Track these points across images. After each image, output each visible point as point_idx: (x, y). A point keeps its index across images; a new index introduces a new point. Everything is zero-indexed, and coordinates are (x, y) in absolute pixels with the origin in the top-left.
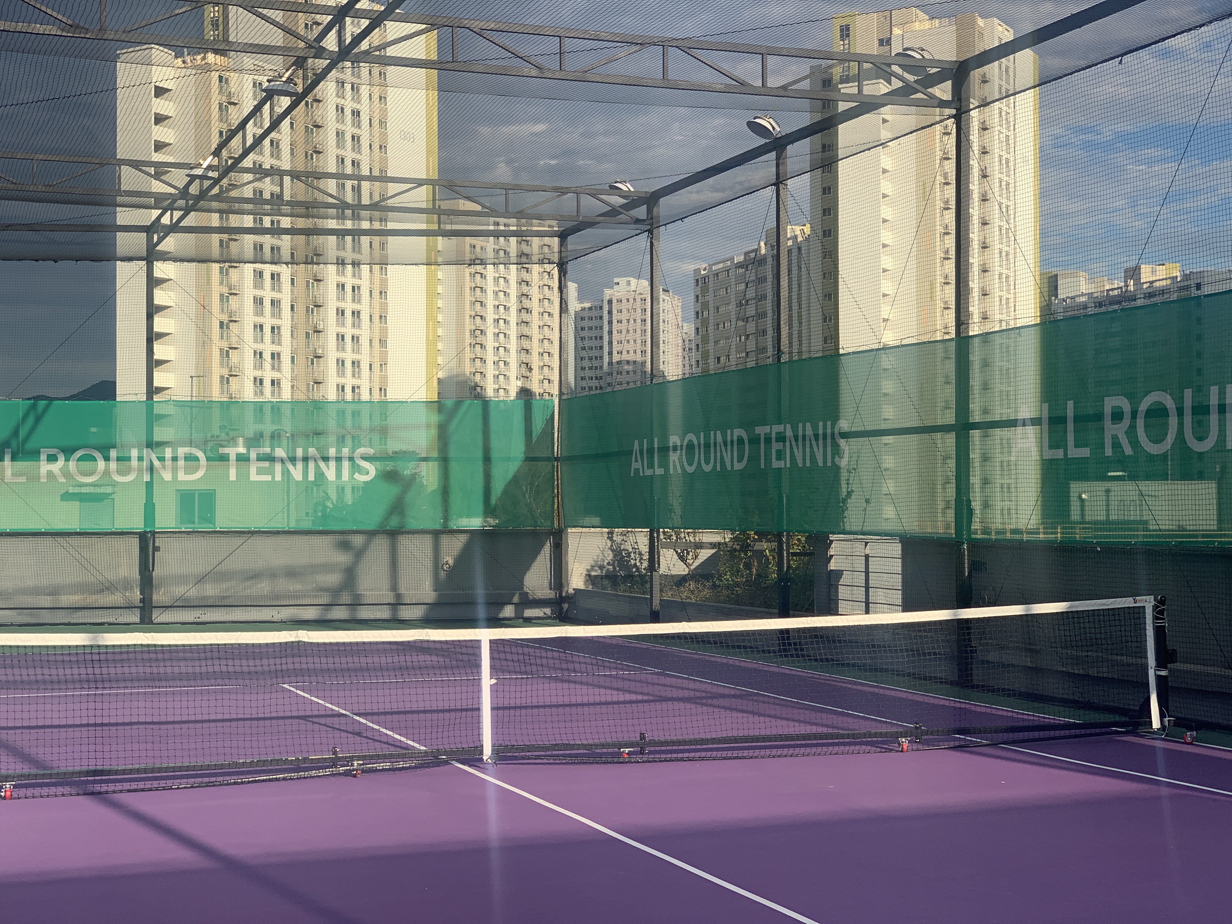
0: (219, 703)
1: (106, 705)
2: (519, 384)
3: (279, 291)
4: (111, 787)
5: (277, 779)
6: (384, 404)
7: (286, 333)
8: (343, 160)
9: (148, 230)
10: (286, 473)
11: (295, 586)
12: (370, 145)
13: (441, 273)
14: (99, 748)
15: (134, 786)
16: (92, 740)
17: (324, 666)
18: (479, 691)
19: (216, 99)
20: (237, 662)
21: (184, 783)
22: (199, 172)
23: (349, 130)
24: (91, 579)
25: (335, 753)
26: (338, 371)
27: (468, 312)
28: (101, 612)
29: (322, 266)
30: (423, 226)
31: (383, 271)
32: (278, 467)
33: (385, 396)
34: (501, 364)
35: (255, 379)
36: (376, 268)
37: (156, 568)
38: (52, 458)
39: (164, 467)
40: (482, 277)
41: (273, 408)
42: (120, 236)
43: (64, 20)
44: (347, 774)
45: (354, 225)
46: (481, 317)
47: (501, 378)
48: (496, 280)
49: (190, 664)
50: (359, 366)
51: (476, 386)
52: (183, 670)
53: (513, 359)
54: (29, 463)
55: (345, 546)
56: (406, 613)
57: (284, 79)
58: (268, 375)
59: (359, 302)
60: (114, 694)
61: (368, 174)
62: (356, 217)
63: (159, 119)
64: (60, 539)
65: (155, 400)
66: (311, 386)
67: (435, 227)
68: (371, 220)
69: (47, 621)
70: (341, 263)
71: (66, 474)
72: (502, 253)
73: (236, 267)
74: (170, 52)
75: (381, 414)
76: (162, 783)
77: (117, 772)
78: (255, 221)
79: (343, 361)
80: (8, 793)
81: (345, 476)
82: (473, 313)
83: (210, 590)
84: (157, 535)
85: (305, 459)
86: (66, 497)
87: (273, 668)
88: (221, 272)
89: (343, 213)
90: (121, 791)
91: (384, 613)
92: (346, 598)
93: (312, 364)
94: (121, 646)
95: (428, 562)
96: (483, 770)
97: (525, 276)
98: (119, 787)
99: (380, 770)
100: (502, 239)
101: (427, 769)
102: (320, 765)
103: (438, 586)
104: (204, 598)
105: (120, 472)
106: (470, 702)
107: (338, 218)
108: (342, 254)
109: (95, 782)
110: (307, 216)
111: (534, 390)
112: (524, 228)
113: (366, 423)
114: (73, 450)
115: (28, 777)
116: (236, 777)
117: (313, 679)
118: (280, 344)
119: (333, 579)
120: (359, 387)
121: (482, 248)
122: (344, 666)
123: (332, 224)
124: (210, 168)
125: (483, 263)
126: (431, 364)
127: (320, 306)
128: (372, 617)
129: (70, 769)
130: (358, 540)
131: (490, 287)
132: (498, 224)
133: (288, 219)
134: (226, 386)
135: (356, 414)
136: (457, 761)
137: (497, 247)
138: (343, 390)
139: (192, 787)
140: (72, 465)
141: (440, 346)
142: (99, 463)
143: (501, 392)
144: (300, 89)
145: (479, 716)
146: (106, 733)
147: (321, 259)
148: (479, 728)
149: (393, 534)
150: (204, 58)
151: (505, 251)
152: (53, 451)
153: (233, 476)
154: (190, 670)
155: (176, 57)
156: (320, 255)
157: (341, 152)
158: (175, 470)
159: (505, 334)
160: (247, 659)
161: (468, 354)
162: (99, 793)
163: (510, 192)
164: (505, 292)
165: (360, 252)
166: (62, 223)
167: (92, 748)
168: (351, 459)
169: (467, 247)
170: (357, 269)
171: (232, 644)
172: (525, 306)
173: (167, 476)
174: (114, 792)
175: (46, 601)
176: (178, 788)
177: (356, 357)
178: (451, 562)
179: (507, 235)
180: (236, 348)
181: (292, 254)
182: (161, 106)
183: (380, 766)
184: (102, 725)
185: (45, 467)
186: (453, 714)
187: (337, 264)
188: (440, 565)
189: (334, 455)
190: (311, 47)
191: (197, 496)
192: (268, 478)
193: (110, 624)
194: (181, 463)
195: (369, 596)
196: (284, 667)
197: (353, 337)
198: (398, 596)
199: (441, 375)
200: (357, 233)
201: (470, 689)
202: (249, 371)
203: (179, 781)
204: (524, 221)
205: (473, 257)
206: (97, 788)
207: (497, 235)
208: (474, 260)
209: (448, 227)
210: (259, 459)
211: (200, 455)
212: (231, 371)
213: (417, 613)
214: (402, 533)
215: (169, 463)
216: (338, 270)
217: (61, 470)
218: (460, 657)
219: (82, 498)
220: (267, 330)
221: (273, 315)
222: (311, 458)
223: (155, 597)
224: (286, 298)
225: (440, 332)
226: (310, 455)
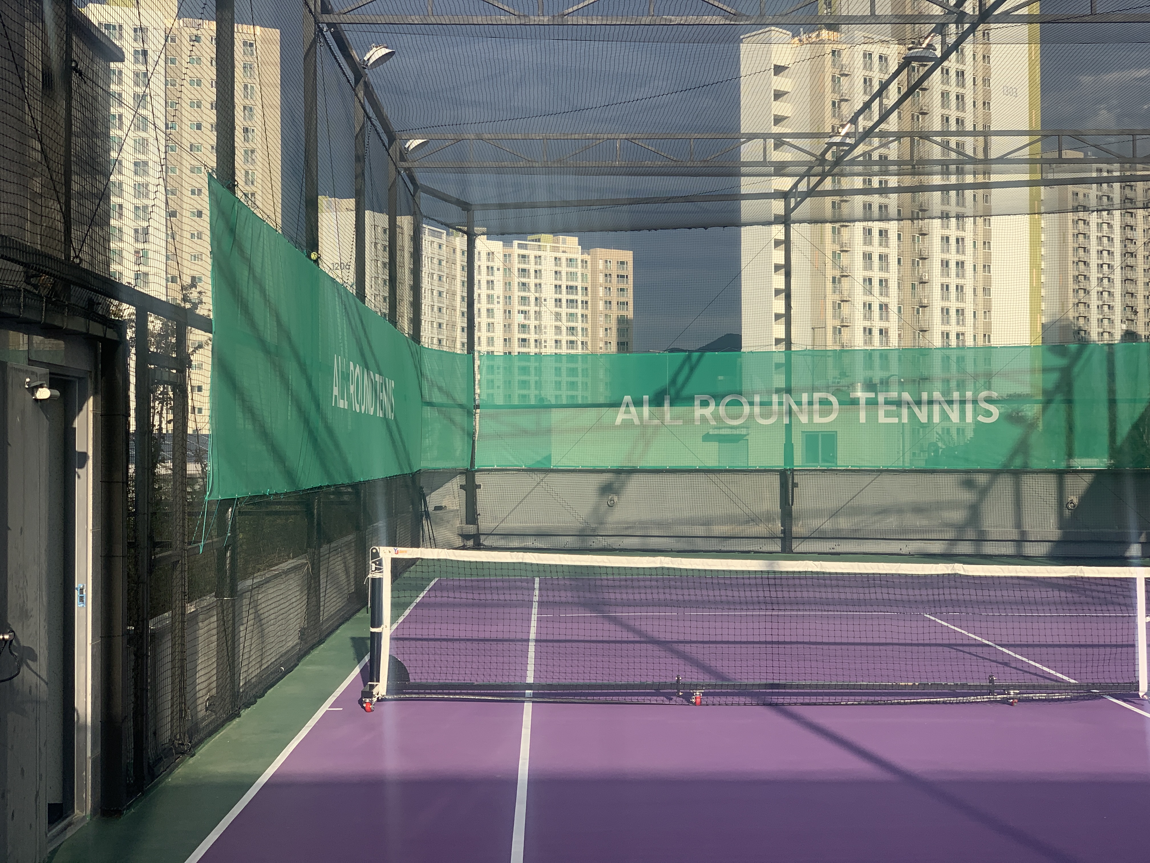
0: (882, 628)
1: (781, 625)
2: (1124, 327)
3: (887, 246)
4: (787, 700)
5: (937, 702)
6: (989, 350)
7: (893, 285)
8: (947, 119)
9: (785, 195)
10: (912, 416)
11: (919, 522)
12: (974, 102)
13: (1044, 221)
14: (776, 664)
15: (807, 700)
16: (769, 657)
17: (980, 598)
18: (1135, 628)
19: (829, 71)
20: (898, 591)
21: (851, 700)
22: (837, 139)
23: (953, 90)
24: (738, 511)
25: (992, 681)
26: (943, 320)
27: (1071, 258)
28: (745, 541)
29: (926, 221)
30: (1026, 177)
31: (987, 222)
32: (905, 411)
33: (989, 342)
34: (1106, 308)
35: (865, 329)
36: (980, 220)
37: (795, 503)
38: (705, 404)
39: (801, 411)
40: (1084, 224)
41: (881, 356)
42: (744, 203)
43: (729, 10)
44: (1004, 701)
45: (958, 180)
46: (1085, 262)
47: (1106, 321)
48: (1099, 226)
49: (855, 590)
50: (963, 314)
51: (1080, 330)
52: (849, 596)
53: (1118, 304)
54: (685, 408)
55: (969, 484)
56: (1030, 550)
57: (924, 46)
58: (877, 324)
59: (963, 253)
60: (787, 616)
61: (972, 129)
62: (960, 172)
63: (778, 95)
64: (711, 476)
65: (793, 349)
66: (917, 334)
67: (1038, 177)
68: (975, 173)
69: (701, 549)
70: (945, 216)
71: (717, 417)
72: (1105, 199)
73: (846, 226)
74: (788, 32)
75: (985, 359)
76: (832, 699)
77: (791, 687)
78: (864, 181)
79: (948, 310)
80: (698, 700)
81: (969, 418)
82: (1076, 259)
83: (844, 523)
84: (795, 473)
85: (930, 402)
86: (707, 438)
87: (931, 598)
88: (834, 232)
89: (947, 169)
90: (795, 704)
91: (1009, 549)
92: (971, 534)
93: (918, 313)
94: (794, 572)
95: (1053, 501)
96: (1141, 706)
97: (1129, 220)
98: (794, 699)
99: (1036, 700)
100: (1105, 185)
101: (1082, 702)
102: (978, 691)
103: (1062, 524)
104: (838, 530)
105: (763, 416)
106: (1125, 639)
107: (942, 173)
108: (946, 208)
109: (773, 694)
110: (913, 174)
111: (1140, 333)
112: (1128, 173)
113: (970, 368)
114: (723, 396)
115: (715, 686)
116: (900, 698)
117: (970, 610)
118: (887, 295)
119: (958, 516)
120: (963, 334)
121: (1084, 195)
122: (1000, 599)
123: (937, 180)
124: (847, 135)
125: (1085, 209)
126: (1035, 310)
127: (925, 259)
128: (997, 553)
129: (751, 682)
130: (982, 479)
131: (1094, 233)
132: (1100, 170)
133: (896, 178)
134: (838, 337)
135: (961, 360)
136: (1109, 695)
137: (1100, 194)
138: (948, 337)
139: (859, 704)
140: (722, 409)
141: (1043, 292)
142: (745, 407)
143: (1106, 335)
144: (938, 54)
145: (1134, 653)
146: (782, 651)
147: (927, 214)
148: (1134, 665)
149: (1017, 474)
150: (818, 36)
151: (1108, 197)
152: (705, 397)
153: (863, 418)
154: (855, 596)
155: (793, 37)
156: (925, 210)
157: (946, 112)
158: (811, 413)
159: (1109, 279)
160: (907, 589)
161: (1072, 300)
162: (777, 704)
163: (1138, 137)
164: (1109, 237)
165: (963, 205)
166: (714, 194)
167: (770, 663)
168: (975, 402)
169: (1070, 195)
170: (961, 222)
171: (893, 575)
172: (1129, 251)
173: (804, 419)
174: (790, 704)
175: (700, 530)
176: (846, 704)
177: (961, 305)
178: (1076, 501)
179: (1109, 181)
180: (846, 301)
181: (899, 211)
182: (781, 83)
183: (1037, 696)
184: (778, 643)
185: (699, 411)
186: (1108, 650)
187: (941, 218)
188: (1065, 504)
189: (958, 399)
190: (950, 12)
191: (820, 438)
192: (896, 420)
193: (755, 552)
194: (816, 407)
195: (994, 532)
196: (942, 597)
197: (957, 286)
198: (1023, 533)
199: (1044, 320)
200: (960, 188)
201: (1126, 626)
202: (859, 323)
203: (847, 698)
204: (1127, 166)
205: (1076, 204)
206: (775, 699)
207: (1099, 181)
208: (1077, 208)
209: (1050, 176)
210: (887, 403)
211: (833, 399)
212: (842, 322)
213: (1042, 549)
214: (1027, 472)
215: (805, 407)
216: (943, 225)
217: (712, 414)
218: (1095, 594)
219: (721, 439)
220: (876, 283)
221: (881, 269)
222: (936, 401)
223: (794, 529)
224: (893, 252)
225: (1043, 279)
226: (935, 398)
